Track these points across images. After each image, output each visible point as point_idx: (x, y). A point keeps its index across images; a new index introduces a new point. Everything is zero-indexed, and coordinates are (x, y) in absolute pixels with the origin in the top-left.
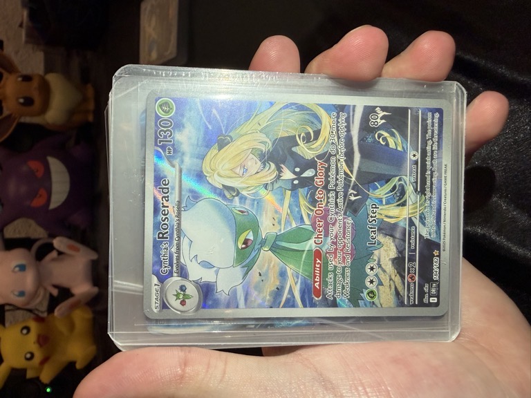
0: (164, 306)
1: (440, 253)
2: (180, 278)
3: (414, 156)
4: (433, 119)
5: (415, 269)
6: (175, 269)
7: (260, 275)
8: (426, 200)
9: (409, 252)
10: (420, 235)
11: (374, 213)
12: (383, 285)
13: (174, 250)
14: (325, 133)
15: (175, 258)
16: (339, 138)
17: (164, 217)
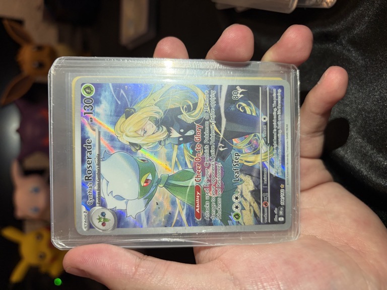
0: (91, 226)
1: (285, 186)
2: (101, 207)
3: (265, 119)
4: (277, 93)
5: (268, 197)
6: (97, 201)
7: (157, 204)
8: (273, 149)
9: (263, 185)
10: (271, 174)
11: (237, 159)
12: (245, 209)
13: (96, 188)
14: (201, 105)
15: (97, 193)
16: (210, 108)
17: (89, 165)
